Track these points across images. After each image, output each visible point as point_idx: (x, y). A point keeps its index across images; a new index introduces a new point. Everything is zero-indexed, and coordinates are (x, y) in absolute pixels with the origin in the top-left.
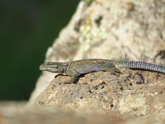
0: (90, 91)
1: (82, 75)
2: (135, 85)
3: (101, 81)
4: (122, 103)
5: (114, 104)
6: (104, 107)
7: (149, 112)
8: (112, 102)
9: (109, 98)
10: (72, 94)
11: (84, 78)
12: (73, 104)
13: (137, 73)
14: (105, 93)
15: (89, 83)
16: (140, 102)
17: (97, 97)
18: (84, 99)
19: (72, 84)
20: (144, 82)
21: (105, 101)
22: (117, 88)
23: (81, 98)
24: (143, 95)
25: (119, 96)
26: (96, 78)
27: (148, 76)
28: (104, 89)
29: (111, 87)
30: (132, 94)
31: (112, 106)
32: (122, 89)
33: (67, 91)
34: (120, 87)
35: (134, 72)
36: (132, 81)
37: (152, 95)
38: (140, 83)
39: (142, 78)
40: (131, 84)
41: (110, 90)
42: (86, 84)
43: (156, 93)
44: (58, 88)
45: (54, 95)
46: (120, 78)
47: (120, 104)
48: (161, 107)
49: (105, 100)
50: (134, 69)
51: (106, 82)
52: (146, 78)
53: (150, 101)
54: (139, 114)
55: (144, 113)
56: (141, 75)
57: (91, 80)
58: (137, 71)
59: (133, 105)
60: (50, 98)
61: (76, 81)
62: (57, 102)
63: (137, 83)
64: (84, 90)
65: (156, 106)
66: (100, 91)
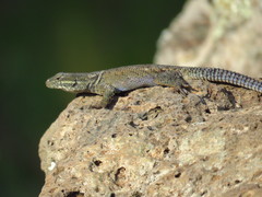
0: (132, 124)
1: (124, 94)
2: (215, 113)
3: (153, 105)
4: (184, 146)
5: (170, 147)
6: (153, 152)
7: (228, 163)
8: (167, 143)
9: (163, 136)
10: (99, 128)
11: (125, 99)
12: (98, 147)
13: (224, 91)
14: (159, 126)
15: (134, 107)
16: (216, 144)
17: (142, 134)
18: (118, 139)
19: (103, 110)
20: (234, 107)
21: (155, 143)
22: (180, 118)
23: (113, 136)
24: (222, 132)
25: (180, 133)
26: (147, 97)
27: (243, 95)
28: (157, 119)
29: (170, 116)
30: (203, 130)
31: (167, 151)
32: (188, 120)
33: (93, 123)
34: (185, 116)
35: (216, 88)
36: (210, 104)
37: (239, 131)
38: (226, 109)
39: (232, 99)
40: (208, 111)
41: (167, 121)
42: (127, 109)
43: (246, 129)
44: (78, 116)
45: (70, 129)
46: (188, 99)
47: (182, 148)
48: (249, 156)
49: (154, 140)
50: (218, 83)
51: (162, 107)
52: (239, 100)
53: (233, 144)
54: (210, 168)
55: (218, 165)
56: (230, 93)
57: (138, 103)
58: (222, 86)
59: (203, 151)
60: (63, 134)
61: (110, 105)
62: (73, 142)
63: (220, 109)
64: (122, 120)
65: (241, 154)
66: (151, 122)
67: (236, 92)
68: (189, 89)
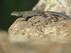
0: (32, 25)
1: (30, 17)
2: (53, 22)
3: (38, 20)
4: (46, 30)
5: (42, 30)
7: (57, 34)
8: (42, 29)
9: (41, 28)
10: (24, 26)
11: (31, 19)
12: (24, 30)
13: (55, 17)
14: (39, 25)
15: (33, 21)
16: (54, 30)
17: (35, 27)
18: (29, 28)
19: (25, 21)
20: (58, 21)
21: (39, 29)
22: (45, 23)
23: (28, 27)
24: (56, 27)
25: (45, 27)
26: (36, 18)
27: (60, 18)
28: (39, 24)
29: (42, 23)
30: (51, 26)
31: (41, 31)
32: (47, 24)
33: (23, 24)
34: (46, 23)
35: (53, 16)
36: (52, 20)
37: (60, 27)
38: (56, 21)
40: (51, 22)
41: (41, 24)
42: (31, 21)
43: (62, 26)
44: (19, 23)
45: (17, 26)
46: (46, 19)
47: (45, 31)
48: (63, 32)
49: (38, 28)
50: (54, 15)
51: (40, 21)
52: (59, 19)
53: (58, 30)
54: (53, 35)
55: (55, 35)
57: (34, 20)
58: (55, 16)
59: (51, 31)
60: (15, 27)
61: (27, 20)
62: (17, 29)
63: (55, 21)
64: (30, 24)
65: (61, 32)
66: (37, 24)
67: (58, 18)
68: (47, 16)
